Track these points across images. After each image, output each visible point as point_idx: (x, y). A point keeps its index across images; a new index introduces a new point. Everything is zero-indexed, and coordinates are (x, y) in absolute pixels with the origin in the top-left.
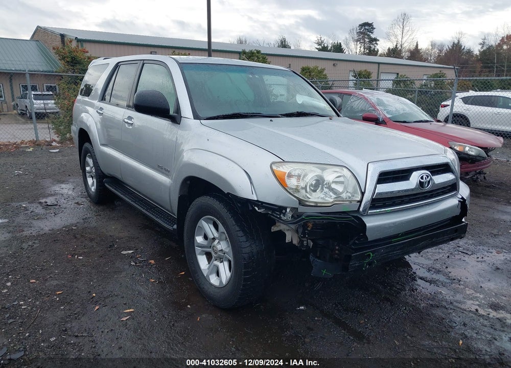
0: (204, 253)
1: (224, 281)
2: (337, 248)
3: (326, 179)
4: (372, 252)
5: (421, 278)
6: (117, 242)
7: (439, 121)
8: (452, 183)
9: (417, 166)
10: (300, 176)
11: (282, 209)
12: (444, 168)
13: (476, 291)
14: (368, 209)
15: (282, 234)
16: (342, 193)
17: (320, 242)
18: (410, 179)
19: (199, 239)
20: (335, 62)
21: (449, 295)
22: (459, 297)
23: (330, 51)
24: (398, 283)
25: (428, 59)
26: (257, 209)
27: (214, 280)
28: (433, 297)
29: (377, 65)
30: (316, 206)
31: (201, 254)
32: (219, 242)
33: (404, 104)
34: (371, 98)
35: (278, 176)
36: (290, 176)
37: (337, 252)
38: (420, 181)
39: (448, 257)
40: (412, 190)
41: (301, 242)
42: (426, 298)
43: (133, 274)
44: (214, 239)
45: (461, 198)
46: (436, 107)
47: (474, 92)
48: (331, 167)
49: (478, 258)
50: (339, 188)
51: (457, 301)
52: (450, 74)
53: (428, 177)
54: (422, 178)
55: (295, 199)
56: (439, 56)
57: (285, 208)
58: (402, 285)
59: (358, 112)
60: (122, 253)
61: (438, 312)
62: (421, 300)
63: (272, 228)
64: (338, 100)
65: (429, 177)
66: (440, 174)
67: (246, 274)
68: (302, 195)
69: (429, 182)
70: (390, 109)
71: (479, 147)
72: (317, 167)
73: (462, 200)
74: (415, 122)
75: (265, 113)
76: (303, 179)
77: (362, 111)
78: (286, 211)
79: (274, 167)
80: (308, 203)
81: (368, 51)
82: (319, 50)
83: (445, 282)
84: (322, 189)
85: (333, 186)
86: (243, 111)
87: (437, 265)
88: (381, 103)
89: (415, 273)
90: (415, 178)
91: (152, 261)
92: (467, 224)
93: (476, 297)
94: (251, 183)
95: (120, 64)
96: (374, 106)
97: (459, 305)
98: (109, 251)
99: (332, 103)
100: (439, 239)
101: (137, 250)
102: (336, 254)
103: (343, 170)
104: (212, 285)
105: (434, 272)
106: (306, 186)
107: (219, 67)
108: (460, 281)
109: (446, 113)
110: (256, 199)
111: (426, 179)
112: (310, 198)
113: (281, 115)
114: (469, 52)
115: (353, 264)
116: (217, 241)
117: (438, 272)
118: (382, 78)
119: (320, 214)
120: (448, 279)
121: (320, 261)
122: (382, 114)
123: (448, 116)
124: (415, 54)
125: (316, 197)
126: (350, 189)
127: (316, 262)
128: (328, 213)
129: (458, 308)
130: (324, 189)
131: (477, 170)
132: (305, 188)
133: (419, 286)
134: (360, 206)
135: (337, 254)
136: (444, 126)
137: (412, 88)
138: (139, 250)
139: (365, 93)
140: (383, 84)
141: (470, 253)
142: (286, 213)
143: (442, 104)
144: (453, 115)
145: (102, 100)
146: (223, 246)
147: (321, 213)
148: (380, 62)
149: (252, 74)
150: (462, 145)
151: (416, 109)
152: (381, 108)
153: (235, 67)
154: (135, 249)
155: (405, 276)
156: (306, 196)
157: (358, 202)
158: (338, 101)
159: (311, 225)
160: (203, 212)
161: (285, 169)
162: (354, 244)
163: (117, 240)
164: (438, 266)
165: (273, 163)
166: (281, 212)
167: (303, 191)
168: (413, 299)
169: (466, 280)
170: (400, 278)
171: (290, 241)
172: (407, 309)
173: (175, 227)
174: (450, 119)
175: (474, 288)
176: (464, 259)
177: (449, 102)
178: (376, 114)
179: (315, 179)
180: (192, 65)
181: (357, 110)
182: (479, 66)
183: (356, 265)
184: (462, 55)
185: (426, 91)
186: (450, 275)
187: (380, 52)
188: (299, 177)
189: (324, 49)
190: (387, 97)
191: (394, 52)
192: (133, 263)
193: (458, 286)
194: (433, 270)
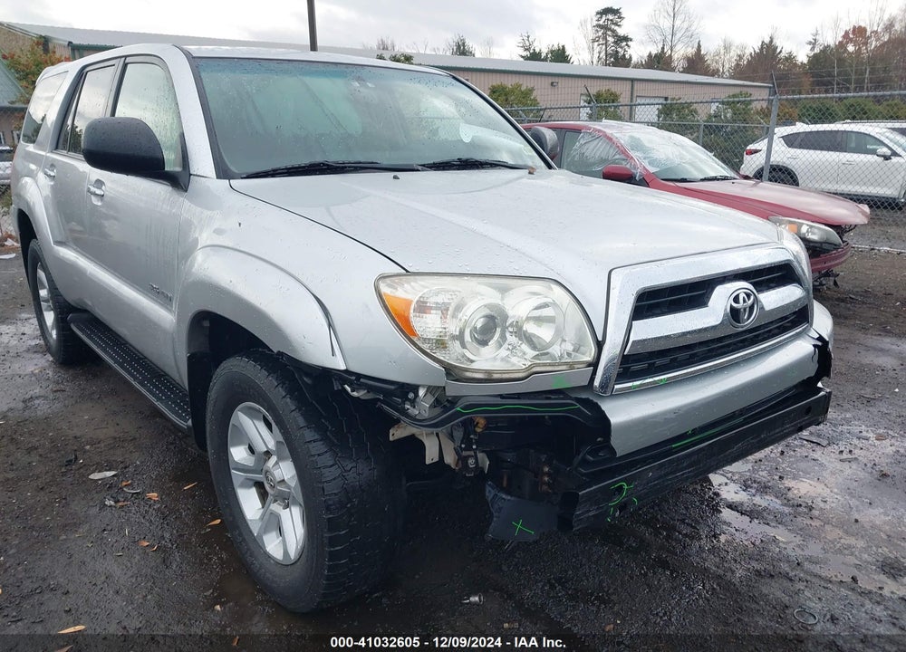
0: (252, 483)
1: (293, 553)
2: (546, 469)
3: (510, 313)
4: (626, 480)
5: (731, 506)
6: (85, 452)
7: (746, 178)
8: (799, 306)
9: (724, 273)
10: (447, 309)
11: (405, 391)
12: (779, 274)
13: (847, 532)
14: (613, 382)
15: (415, 445)
16: (551, 344)
17: (509, 457)
18: (711, 303)
19: (238, 454)
20: (554, 79)
21: (791, 545)
22: (814, 549)
23: (545, 60)
24: (683, 521)
25: (718, 70)
26: (349, 389)
27: (273, 546)
28: (760, 551)
29: (629, 83)
30: (489, 379)
31: (244, 485)
32: (277, 463)
33: (682, 146)
34: (617, 135)
35: (395, 310)
36: (423, 308)
37: (546, 479)
38: (731, 307)
39: (782, 453)
40: (714, 328)
41: (462, 460)
42: (746, 555)
43: (104, 530)
44: (268, 454)
45: (818, 339)
46: (736, 155)
47: (805, 125)
48: (524, 282)
49: (842, 452)
50: (545, 333)
51: (810, 560)
52: (760, 96)
53: (748, 296)
54: (736, 300)
55: (437, 365)
56: (738, 65)
57: (415, 388)
58: (692, 527)
59: (594, 164)
60: (92, 477)
61: (774, 590)
62: (736, 561)
63: (391, 432)
64: (550, 135)
65: (752, 298)
66: (773, 288)
67: (332, 542)
68: (453, 355)
69: (752, 308)
70: (656, 155)
71: (826, 225)
72: (490, 286)
73: (820, 344)
74: (702, 180)
75: (385, 162)
76: (454, 316)
77: (603, 161)
78: (417, 395)
79: (385, 289)
80: (469, 374)
81: (612, 59)
82: (526, 58)
83: (782, 514)
84: (503, 337)
85: (530, 328)
86: (333, 158)
87: (761, 473)
88: (637, 145)
89: (717, 494)
90: (721, 299)
91: (154, 495)
92: (830, 393)
93: (849, 547)
94: (330, 325)
95: (87, 69)
96: (624, 152)
97: (816, 569)
98: (64, 474)
99: (537, 142)
100: (773, 433)
101: (126, 468)
102: (545, 483)
103: (551, 289)
104: (269, 556)
105: (757, 490)
106: (462, 332)
107: (285, 66)
108: (811, 508)
109: (757, 163)
110: (343, 367)
111: (744, 301)
112: (472, 361)
113: (424, 165)
114: (790, 58)
115: (583, 514)
116: (274, 459)
117: (764, 489)
118: (639, 101)
119: (499, 401)
120: (785, 505)
121: (509, 498)
122: (641, 164)
123: (762, 169)
124: (696, 63)
125: (487, 359)
126: (570, 335)
127: (500, 500)
128: (519, 396)
129: (816, 576)
130: (508, 335)
131: (824, 268)
132: (460, 337)
133: (729, 524)
134: (594, 372)
135: (548, 484)
136: (755, 185)
137: (693, 121)
138: (131, 469)
139: (606, 127)
140: (641, 112)
141: (824, 443)
142: (418, 400)
143: (748, 148)
144: (772, 166)
145: (57, 148)
146: (285, 471)
147: (501, 396)
148: (635, 77)
149: (359, 79)
150: (791, 222)
151: (704, 157)
152: (639, 154)
153: (321, 67)
154: (121, 466)
155: (698, 503)
156: (464, 356)
157: (589, 365)
158: (548, 137)
159: (482, 422)
160: (239, 394)
161: (408, 292)
162: (585, 462)
163: (88, 447)
164: (763, 475)
165: (383, 277)
166: (406, 399)
167: (455, 347)
168: (717, 560)
169: (822, 505)
170: (687, 508)
171: (436, 459)
172: (707, 587)
173: (190, 422)
174: (766, 174)
175: (841, 525)
176: (815, 456)
177: (761, 145)
178: (628, 166)
179: (484, 313)
180: (221, 62)
181: (592, 160)
182: (807, 81)
183: (591, 514)
184: (778, 63)
185: (717, 127)
186: (790, 495)
187: (634, 59)
188: (443, 309)
189: (535, 57)
190: (649, 133)
191: (659, 61)
192: (109, 502)
193: (809, 522)
194: (755, 485)
